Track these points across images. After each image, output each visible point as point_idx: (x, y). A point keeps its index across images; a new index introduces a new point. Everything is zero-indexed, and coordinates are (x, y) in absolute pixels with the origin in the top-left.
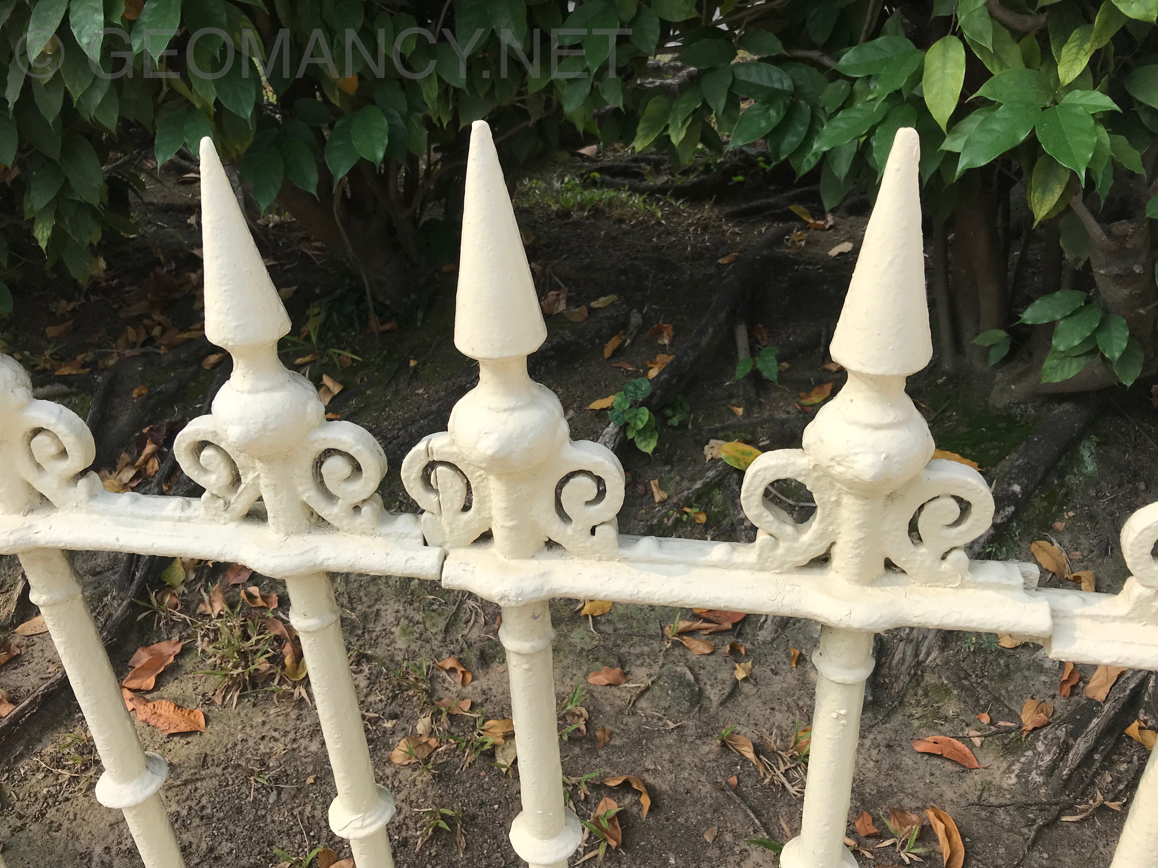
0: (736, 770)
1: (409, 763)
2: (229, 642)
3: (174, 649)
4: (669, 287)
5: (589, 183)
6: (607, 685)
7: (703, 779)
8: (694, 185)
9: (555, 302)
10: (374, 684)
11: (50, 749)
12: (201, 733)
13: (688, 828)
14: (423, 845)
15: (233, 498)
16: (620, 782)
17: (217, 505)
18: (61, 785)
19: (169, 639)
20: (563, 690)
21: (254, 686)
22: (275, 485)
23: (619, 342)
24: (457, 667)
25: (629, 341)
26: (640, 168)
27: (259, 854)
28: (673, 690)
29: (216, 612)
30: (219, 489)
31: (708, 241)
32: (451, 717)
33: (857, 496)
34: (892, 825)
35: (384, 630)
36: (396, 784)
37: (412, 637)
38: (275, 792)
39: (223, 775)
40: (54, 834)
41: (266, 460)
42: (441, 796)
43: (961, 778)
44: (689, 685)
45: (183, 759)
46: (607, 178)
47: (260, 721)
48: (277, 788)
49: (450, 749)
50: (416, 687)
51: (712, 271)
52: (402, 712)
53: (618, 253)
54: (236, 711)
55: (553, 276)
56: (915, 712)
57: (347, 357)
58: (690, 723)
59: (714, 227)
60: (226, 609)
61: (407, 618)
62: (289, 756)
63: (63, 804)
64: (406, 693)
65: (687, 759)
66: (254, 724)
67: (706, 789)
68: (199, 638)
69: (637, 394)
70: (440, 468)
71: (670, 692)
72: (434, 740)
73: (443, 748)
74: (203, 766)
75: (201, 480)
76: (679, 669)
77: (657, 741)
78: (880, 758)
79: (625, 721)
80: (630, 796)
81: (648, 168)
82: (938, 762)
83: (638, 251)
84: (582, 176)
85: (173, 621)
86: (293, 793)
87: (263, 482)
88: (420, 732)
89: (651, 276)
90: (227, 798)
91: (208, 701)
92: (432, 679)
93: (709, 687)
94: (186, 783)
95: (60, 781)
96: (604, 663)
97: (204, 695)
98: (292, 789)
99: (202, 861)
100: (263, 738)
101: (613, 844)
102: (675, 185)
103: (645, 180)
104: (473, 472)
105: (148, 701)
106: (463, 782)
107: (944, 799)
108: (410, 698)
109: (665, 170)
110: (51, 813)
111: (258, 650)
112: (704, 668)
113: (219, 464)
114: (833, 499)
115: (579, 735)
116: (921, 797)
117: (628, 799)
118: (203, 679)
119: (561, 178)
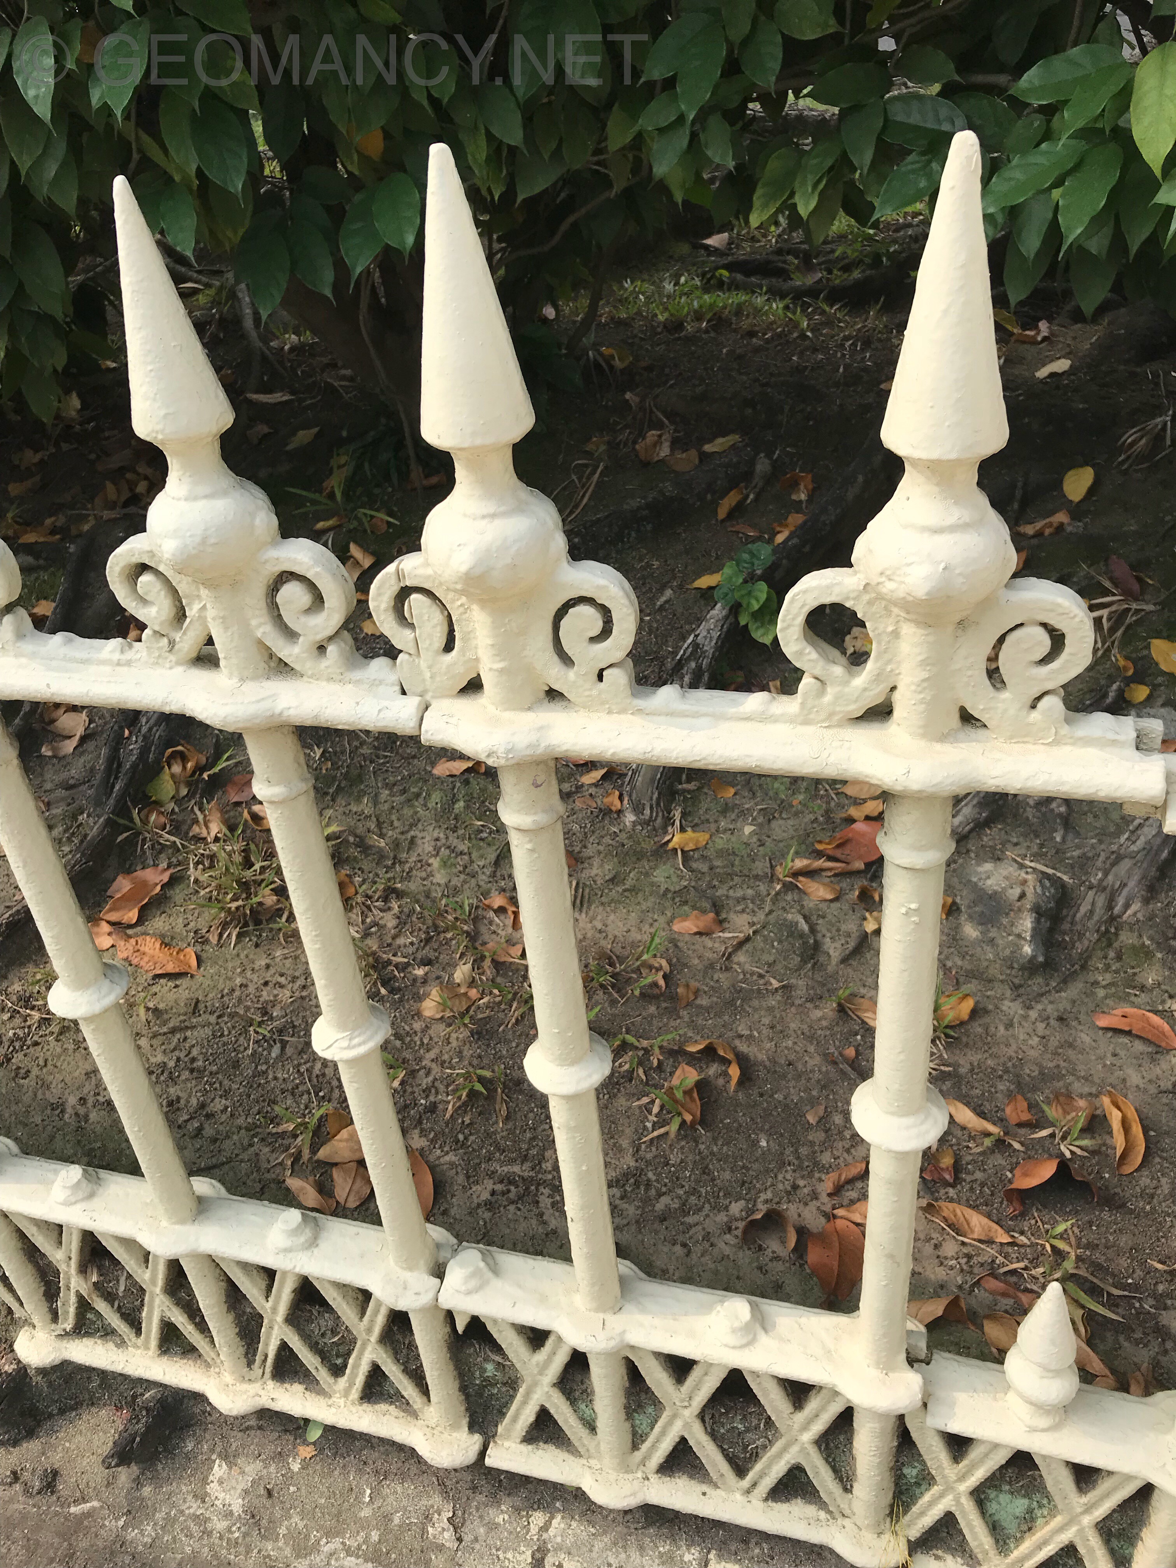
0: (856, 1040)
1: (442, 1017)
2: (227, 869)
3: (161, 878)
4: (811, 423)
5: (711, 284)
6: (696, 934)
7: (811, 1049)
8: (857, 284)
9: (655, 445)
10: (405, 924)
11: (17, 987)
12: (192, 976)
13: (786, 1106)
14: (455, 1111)
15: (177, 636)
16: (701, 1047)
17: (161, 644)
18: (29, 1027)
19: (155, 865)
20: (639, 937)
21: (257, 922)
22: (223, 618)
23: (739, 497)
24: (507, 906)
25: (752, 496)
26: (785, 262)
27: (259, 1113)
28: (780, 942)
29: (213, 834)
30: (162, 624)
31: (869, 360)
32: (497, 965)
33: (918, 623)
34: (1052, 1112)
35: (420, 861)
36: (426, 1041)
37: (454, 870)
38: (278, 1045)
39: (217, 1024)
40: (22, 1081)
41: (211, 584)
42: (480, 1057)
43: (1153, 1060)
44: (802, 935)
45: (170, 1004)
46: (739, 277)
47: (263, 963)
48: (281, 1041)
49: (494, 1002)
50: (454, 927)
51: (871, 400)
52: (437, 958)
53: (745, 378)
54: (235, 952)
55: (654, 410)
56: (1101, 978)
57: (382, 520)
58: (800, 982)
59: (880, 340)
60: (225, 830)
61: (449, 847)
62: (296, 1005)
63: (32, 1049)
64: (442, 935)
65: (793, 1026)
66: (256, 967)
67: (814, 1061)
68: (192, 865)
69: (753, 564)
70: (414, 596)
71: (776, 944)
72: (474, 990)
73: (485, 1000)
74: (194, 1013)
75: (141, 613)
76: (790, 916)
77: (755, 1003)
78: (1048, 1033)
79: (716, 977)
80: (715, 1065)
81: (796, 262)
82: (1125, 1040)
83: (771, 374)
84: (703, 275)
85: (160, 844)
86: (300, 1048)
87: (210, 613)
88: (457, 981)
89: (787, 408)
90: (221, 1050)
91: (201, 940)
92: (476, 920)
93: (828, 939)
94: (173, 1031)
95: (28, 1023)
96: (694, 908)
97: (196, 932)
98: (299, 1042)
99: (191, 1118)
100: (266, 984)
101: (688, 1118)
102: (831, 284)
103: (791, 279)
104: (453, 601)
105: (130, 937)
106: (507, 1042)
107: (1128, 1084)
108: (448, 941)
109: (820, 264)
110: (18, 1059)
111: (263, 880)
112: (824, 917)
113: (158, 592)
114: (890, 629)
115: (656, 991)
116: (1098, 1081)
117: (713, 1069)
118: (196, 915)
119: (676, 277)
